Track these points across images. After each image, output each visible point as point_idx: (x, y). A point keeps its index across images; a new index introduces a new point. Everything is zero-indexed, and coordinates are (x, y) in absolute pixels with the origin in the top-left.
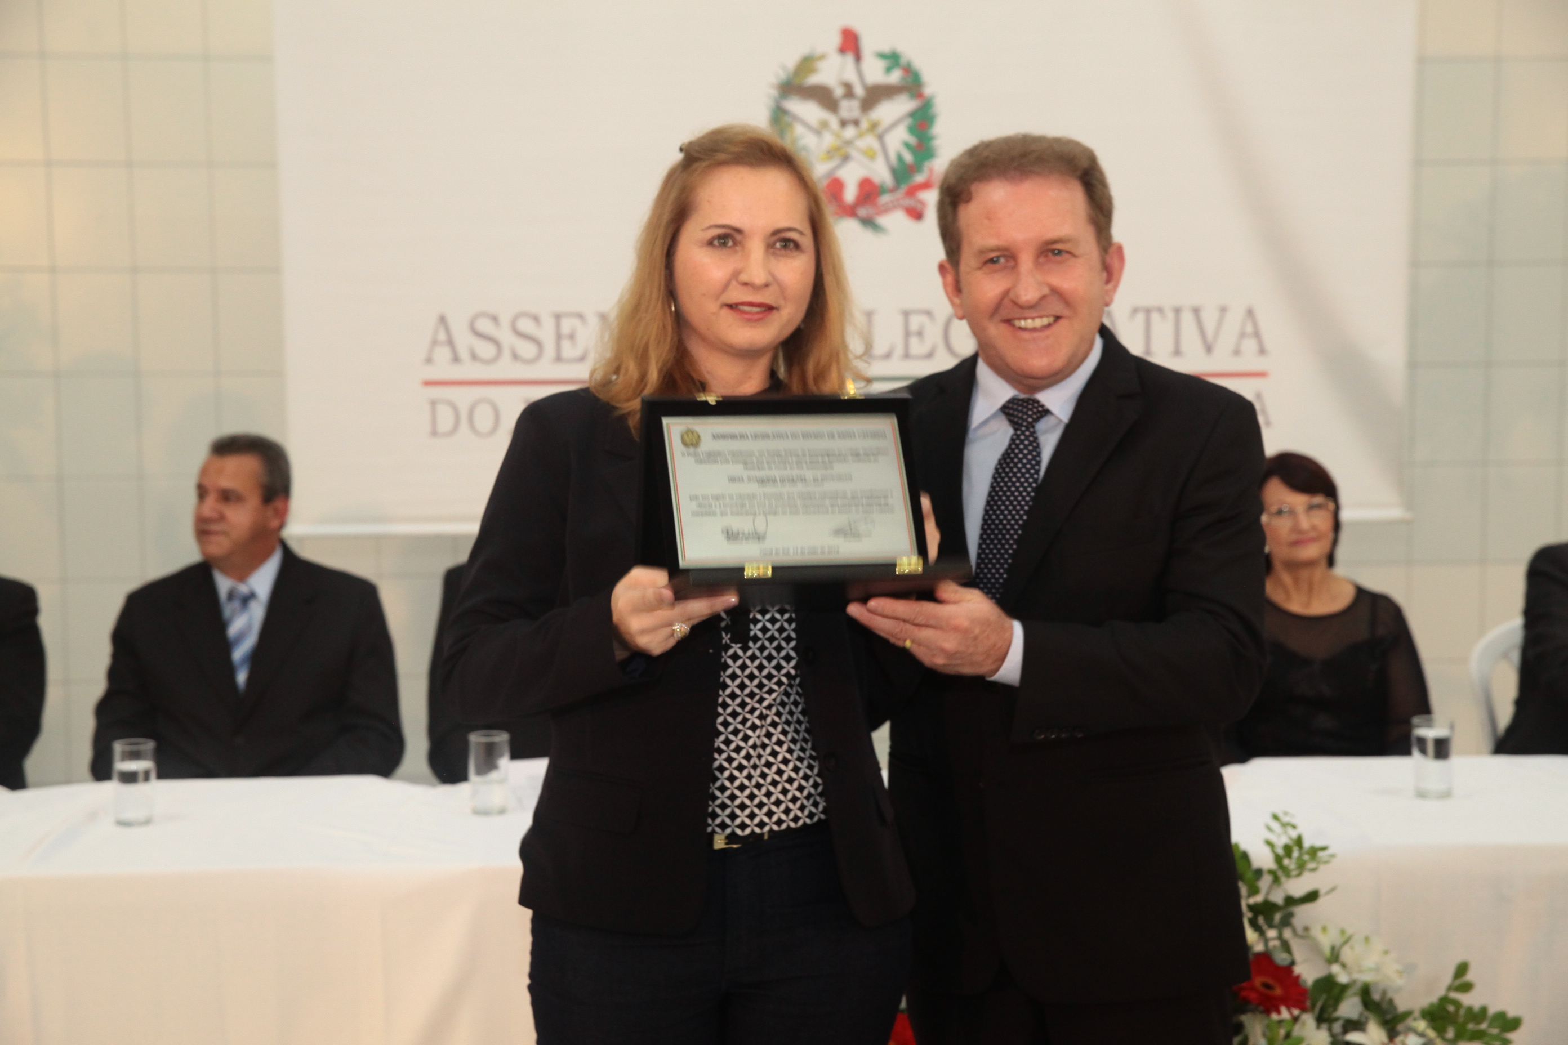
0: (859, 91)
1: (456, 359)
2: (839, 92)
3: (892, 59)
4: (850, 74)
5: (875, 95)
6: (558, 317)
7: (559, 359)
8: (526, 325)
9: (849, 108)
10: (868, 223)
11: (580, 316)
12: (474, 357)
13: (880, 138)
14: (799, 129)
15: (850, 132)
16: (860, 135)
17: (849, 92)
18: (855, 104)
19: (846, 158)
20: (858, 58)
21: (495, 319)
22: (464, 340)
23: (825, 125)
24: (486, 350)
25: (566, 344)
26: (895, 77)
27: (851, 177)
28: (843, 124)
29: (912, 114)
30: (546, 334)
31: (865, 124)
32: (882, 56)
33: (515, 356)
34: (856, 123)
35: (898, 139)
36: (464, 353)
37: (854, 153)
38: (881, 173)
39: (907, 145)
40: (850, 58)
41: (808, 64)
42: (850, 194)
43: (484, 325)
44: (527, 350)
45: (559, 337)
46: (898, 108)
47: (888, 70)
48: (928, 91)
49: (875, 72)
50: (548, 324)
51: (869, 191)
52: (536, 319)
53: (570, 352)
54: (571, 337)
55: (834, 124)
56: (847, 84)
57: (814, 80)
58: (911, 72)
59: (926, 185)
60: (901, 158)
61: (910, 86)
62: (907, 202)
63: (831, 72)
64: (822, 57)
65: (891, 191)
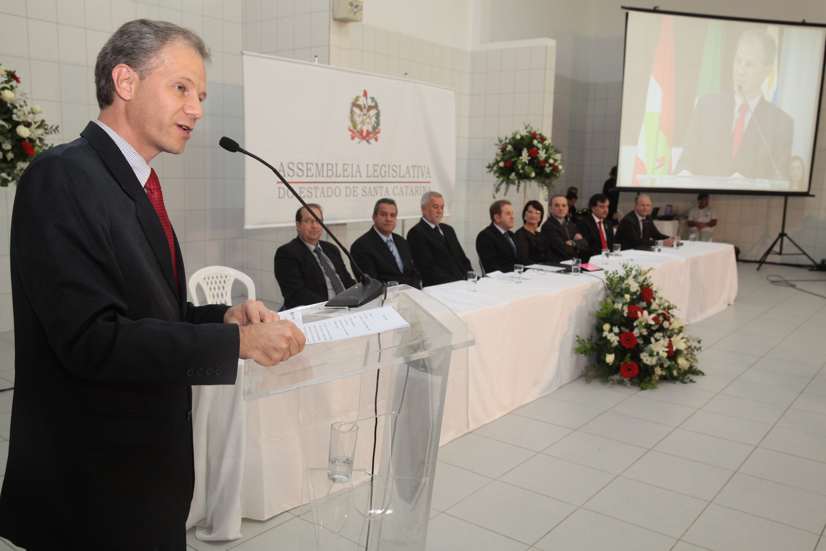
0: (367, 107)
2: (363, 106)
3: (373, 99)
4: (365, 103)
5: (370, 108)
6: (307, 164)
7: (307, 176)
8: (300, 166)
9: (365, 111)
10: (368, 141)
11: (312, 164)
12: (289, 175)
13: (370, 119)
14: (356, 116)
15: (365, 117)
16: (367, 118)
17: (365, 107)
19: (364, 124)
20: (367, 98)
21: (293, 164)
22: (286, 170)
23: (360, 115)
24: (291, 173)
25: (309, 171)
26: (373, 104)
27: (365, 129)
28: (364, 115)
29: (376, 114)
30: (304, 169)
31: (368, 116)
32: (371, 98)
33: (298, 175)
34: (366, 115)
35: (374, 119)
36: (286, 175)
37: (366, 123)
38: (371, 129)
39: (375, 122)
40: (365, 98)
41: (357, 98)
42: (365, 134)
43: (291, 166)
44: (300, 173)
45: (307, 170)
46: (373, 112)
47: (372, 102)
48: (379, 108)
49: (370, 103)
50: (305, 165)
51: (368, 133)
52: (302, 164)
53: (310, 174)
54: (310, 170)
55: (362, 115)
56: (365, 105)
57: (359, 103)
58: (376, 103)
59: (378, 133)
60: (374, 125)
61: (376, 107)
62: (375, 136)
63: (362, 101)
64: (360, 97)
65: (372, 133)
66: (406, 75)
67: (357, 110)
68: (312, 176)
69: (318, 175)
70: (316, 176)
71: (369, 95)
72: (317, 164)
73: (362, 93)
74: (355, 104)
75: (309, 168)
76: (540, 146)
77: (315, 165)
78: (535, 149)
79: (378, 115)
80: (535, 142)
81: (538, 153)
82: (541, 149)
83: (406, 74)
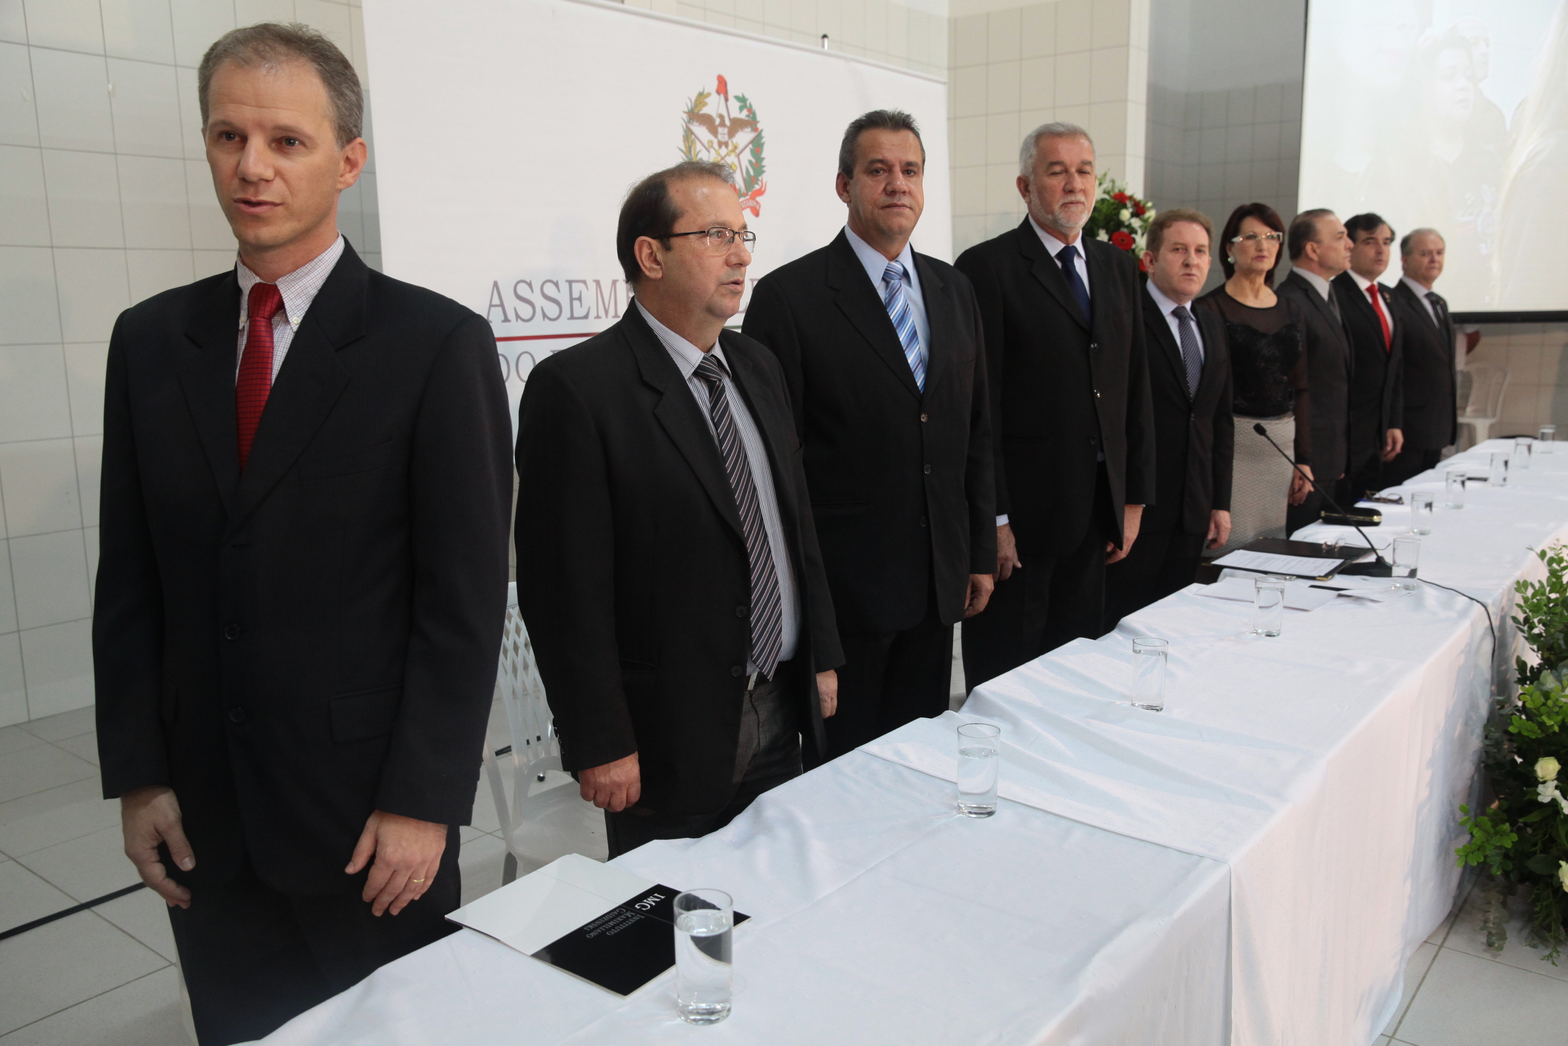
0: (727, 122)
1: (506, 320)
2: (718, 121)
3: (742, 100)
4: (723, 111)
5: (737, 125)
6: (570, 282)
7: (572, 317)
8: (550, 290)
9: (723, 133)
11: (584, 282)
12: (518, 316)
13: (738, 156)
14: (699, 147)
15: (723, 151)
16: (729, 154)
17: (722, 124)
18: (726, 130)
20: (727, 100)
21: (530, 285)
22: (511, 303)
23: (711, 142)
24: (525, 311)
25: (576, 303)
26: (743, 115)
28: (720, 144)
29: (752, 142)
30: (564, 298)
31: (730, 147)
32: (737, 98)
33: (545, 316)
34: (726, 145)
35: (747, 156)
36: (511, 315)
39: (750, 162)
40: (722, 96)
41: (702, 98)
43: (523, 290)
44: (552, 310)
45: (572, 299)
46: (744, 137)
47: (741, 109)
48: (760, 126)
49: (735, 111)
50: (564, 287)
52: (556, 284)
53: (579, 312)
54: (580, 299)
55: (716, 146)
56: (721, 117)
57: (705, 111)
58: (752, 112)
59: (760, 192)
60: (748, 171)
61: (751, 122)
62: (751, 203)
63: (713, 107)
64: (709, 95)
65: (745, 195)
66: (826, 40)
67: (701, 132)
68: (586, 317)
69: (602, 313)
70: (598, 317)
71: (732, 91)
72: (598, 282)
73: (712, 86)
74: (695, 115)
75: (576, 295)
76: (1136, 223)
77: (592, 286)
78: (1125, 230)
79: (757, 145)
80: (1125, 214)
81: (1134, 241)
82: (1140, 232)
83: (825, 36)
